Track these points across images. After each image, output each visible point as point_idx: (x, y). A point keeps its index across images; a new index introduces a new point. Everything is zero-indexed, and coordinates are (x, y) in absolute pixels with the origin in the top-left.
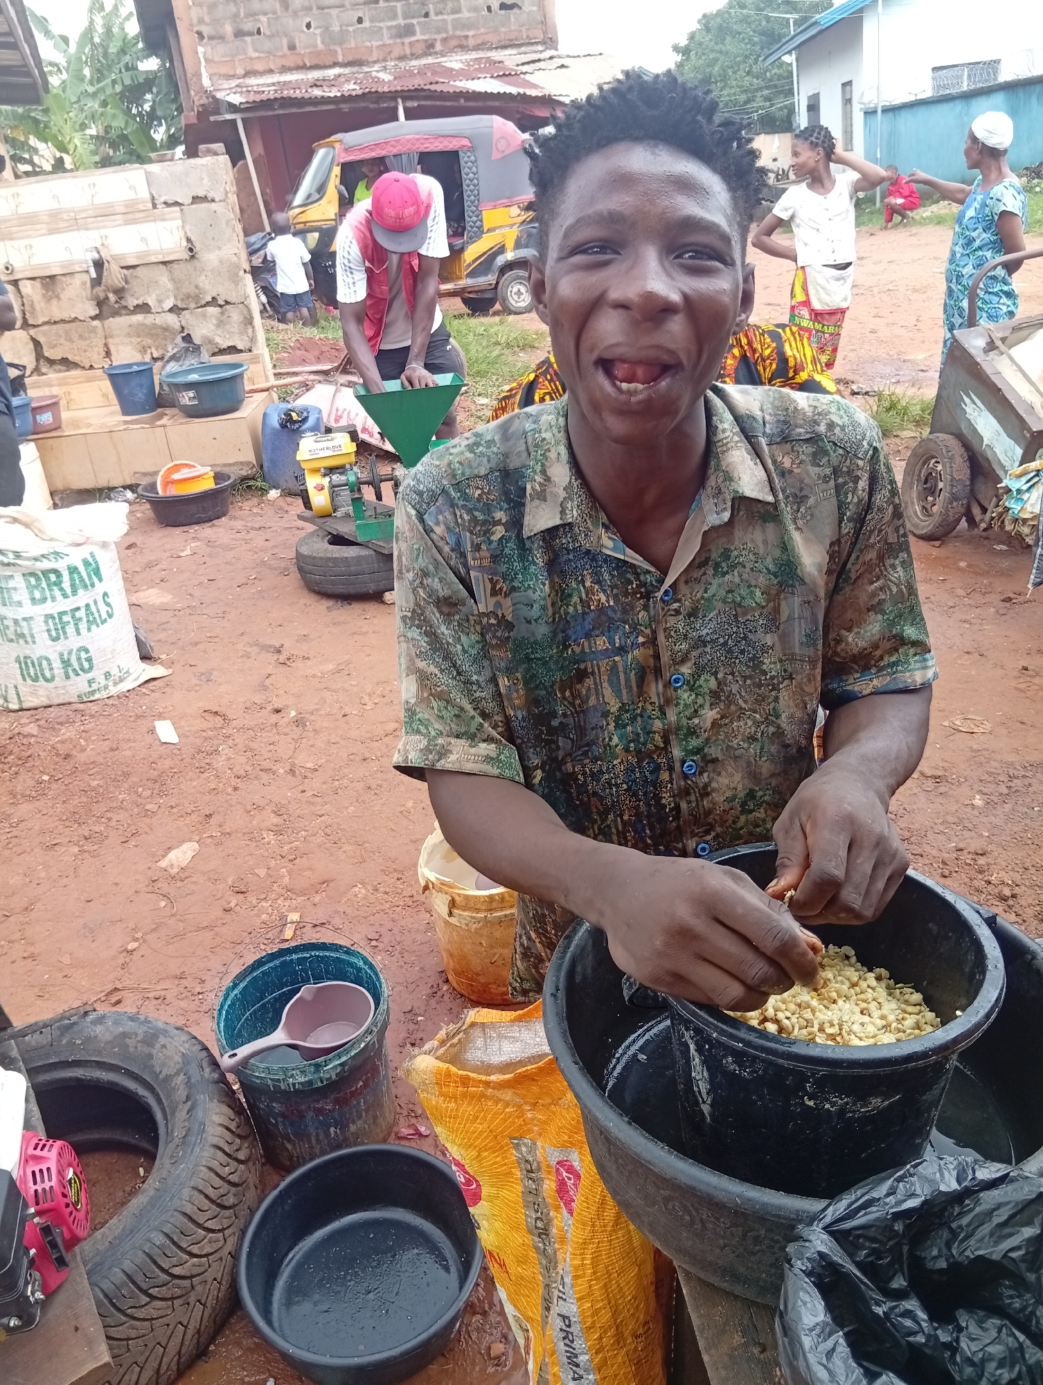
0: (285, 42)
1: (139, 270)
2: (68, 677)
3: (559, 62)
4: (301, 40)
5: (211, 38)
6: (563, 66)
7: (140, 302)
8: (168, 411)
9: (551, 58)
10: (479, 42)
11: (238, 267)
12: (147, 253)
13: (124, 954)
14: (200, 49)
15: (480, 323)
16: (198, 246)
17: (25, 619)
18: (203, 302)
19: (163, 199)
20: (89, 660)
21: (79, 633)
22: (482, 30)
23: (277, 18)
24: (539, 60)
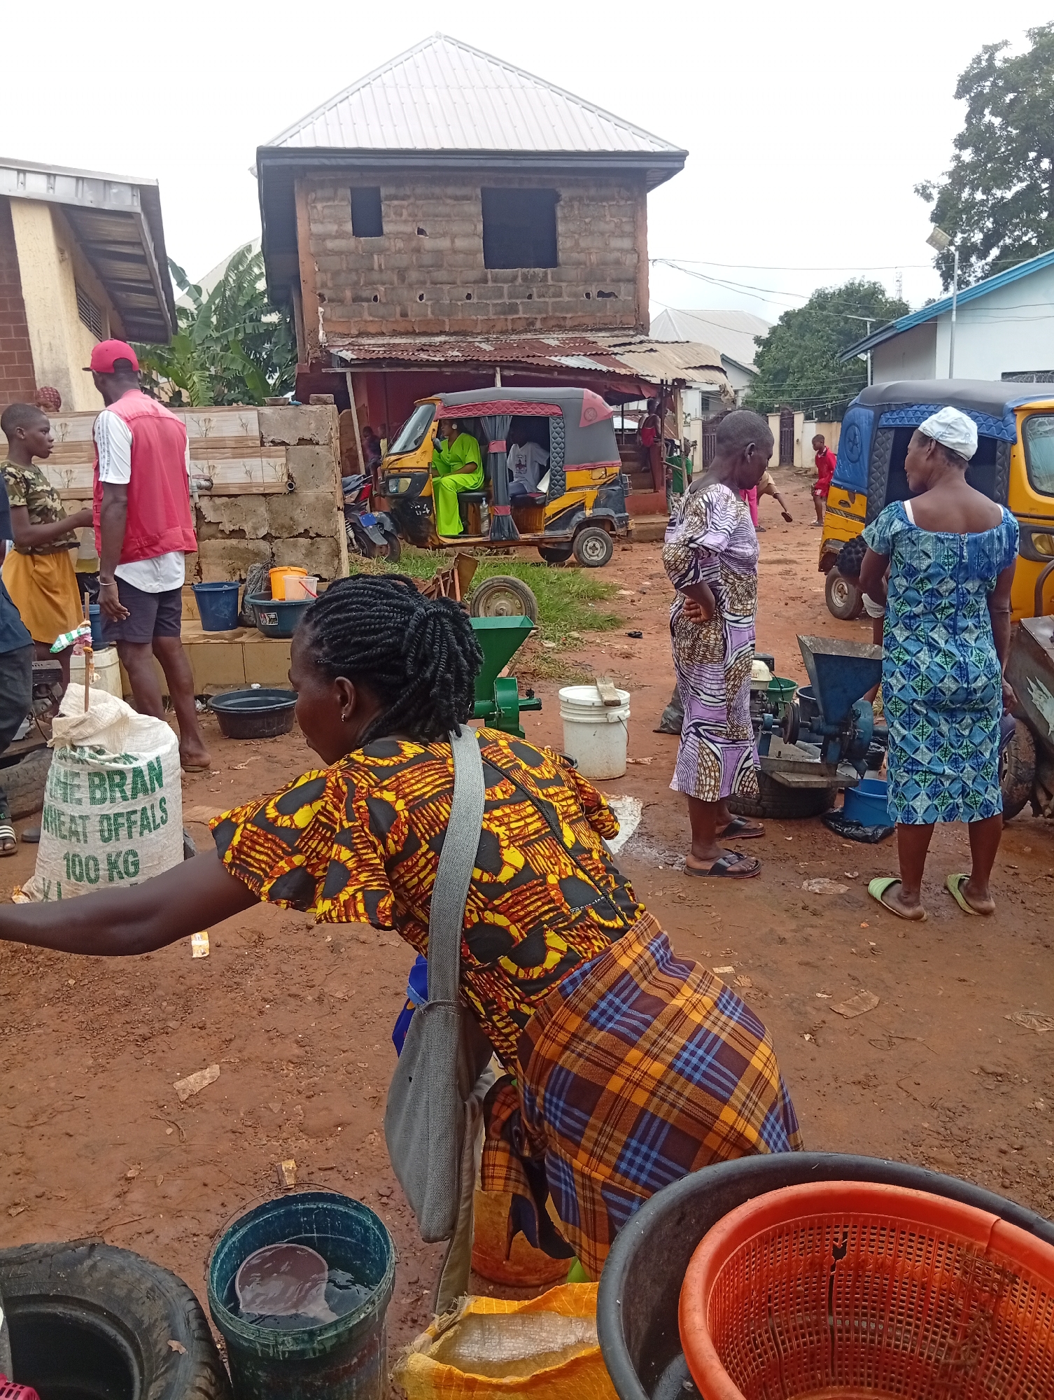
0: (398, 309)
1: (239, 501)
2: (111, 879)
3: (650, 346)
4: (414, 310)
5: (331, 300)
6: (652, 350)
7: (236, 528)
8: (247, 630)
9: (641, 342)
10: (576, 324)
11: (333, 504)
12: (250, 485)
13: (122, 1182)
14: (321, 309)
15: (554, 572)
16: (298, 482)
17: (81, 817)
18: (296, 533)
19: (271, 439)
20: (136, 864)
21: (130, 837)
22: (580, 314)
23: (393, 289)
24: (630, 344)
